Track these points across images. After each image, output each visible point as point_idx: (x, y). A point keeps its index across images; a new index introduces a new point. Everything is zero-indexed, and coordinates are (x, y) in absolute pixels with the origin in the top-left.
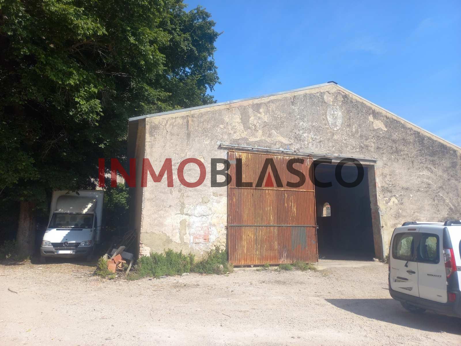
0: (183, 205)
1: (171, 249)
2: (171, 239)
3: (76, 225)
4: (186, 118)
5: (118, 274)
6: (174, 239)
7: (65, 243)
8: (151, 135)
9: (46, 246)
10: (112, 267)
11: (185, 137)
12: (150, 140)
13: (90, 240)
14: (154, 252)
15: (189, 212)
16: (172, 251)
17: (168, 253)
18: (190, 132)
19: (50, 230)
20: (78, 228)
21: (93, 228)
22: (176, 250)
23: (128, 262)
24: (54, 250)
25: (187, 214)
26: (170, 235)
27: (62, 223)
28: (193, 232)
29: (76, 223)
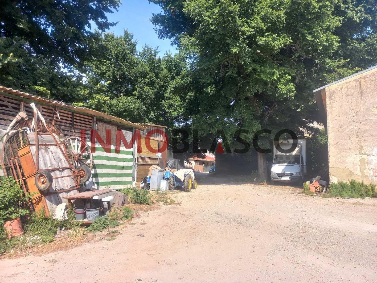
0: (361, 148)
1: (354, 180)
2: (353, 173)
3: (290, 162)
4: (358, 80)
5: (317, 193)
6: (356, 173)
7: (284, 173)
8: (330, 99)
9: (273, 175)
10: (312, 189)
11: (359, 95)
12: (330, 103)
13: (299, 172)
14: (341, 181)
15: (367, 153)
16: (354, 181)
17: (352, 182)
18: (363, 90)
19: (274, 165)
20: (291, 164)
21: (301, 164)
22: (358, 180)
23: (323, 187)
24: (278, 177)
25: (365, 154)
26: (352, 170)
27: (281, 161)
28: (372, 168)
29: (289, 161)
